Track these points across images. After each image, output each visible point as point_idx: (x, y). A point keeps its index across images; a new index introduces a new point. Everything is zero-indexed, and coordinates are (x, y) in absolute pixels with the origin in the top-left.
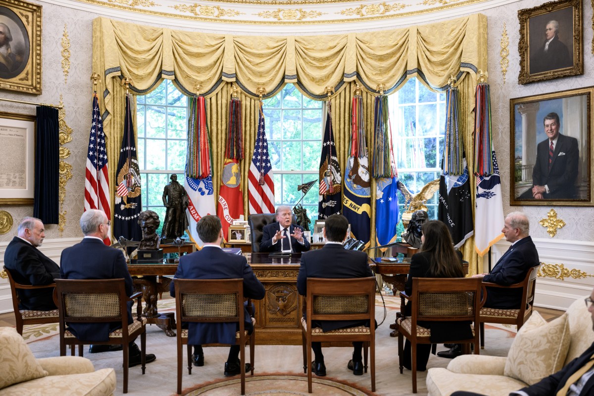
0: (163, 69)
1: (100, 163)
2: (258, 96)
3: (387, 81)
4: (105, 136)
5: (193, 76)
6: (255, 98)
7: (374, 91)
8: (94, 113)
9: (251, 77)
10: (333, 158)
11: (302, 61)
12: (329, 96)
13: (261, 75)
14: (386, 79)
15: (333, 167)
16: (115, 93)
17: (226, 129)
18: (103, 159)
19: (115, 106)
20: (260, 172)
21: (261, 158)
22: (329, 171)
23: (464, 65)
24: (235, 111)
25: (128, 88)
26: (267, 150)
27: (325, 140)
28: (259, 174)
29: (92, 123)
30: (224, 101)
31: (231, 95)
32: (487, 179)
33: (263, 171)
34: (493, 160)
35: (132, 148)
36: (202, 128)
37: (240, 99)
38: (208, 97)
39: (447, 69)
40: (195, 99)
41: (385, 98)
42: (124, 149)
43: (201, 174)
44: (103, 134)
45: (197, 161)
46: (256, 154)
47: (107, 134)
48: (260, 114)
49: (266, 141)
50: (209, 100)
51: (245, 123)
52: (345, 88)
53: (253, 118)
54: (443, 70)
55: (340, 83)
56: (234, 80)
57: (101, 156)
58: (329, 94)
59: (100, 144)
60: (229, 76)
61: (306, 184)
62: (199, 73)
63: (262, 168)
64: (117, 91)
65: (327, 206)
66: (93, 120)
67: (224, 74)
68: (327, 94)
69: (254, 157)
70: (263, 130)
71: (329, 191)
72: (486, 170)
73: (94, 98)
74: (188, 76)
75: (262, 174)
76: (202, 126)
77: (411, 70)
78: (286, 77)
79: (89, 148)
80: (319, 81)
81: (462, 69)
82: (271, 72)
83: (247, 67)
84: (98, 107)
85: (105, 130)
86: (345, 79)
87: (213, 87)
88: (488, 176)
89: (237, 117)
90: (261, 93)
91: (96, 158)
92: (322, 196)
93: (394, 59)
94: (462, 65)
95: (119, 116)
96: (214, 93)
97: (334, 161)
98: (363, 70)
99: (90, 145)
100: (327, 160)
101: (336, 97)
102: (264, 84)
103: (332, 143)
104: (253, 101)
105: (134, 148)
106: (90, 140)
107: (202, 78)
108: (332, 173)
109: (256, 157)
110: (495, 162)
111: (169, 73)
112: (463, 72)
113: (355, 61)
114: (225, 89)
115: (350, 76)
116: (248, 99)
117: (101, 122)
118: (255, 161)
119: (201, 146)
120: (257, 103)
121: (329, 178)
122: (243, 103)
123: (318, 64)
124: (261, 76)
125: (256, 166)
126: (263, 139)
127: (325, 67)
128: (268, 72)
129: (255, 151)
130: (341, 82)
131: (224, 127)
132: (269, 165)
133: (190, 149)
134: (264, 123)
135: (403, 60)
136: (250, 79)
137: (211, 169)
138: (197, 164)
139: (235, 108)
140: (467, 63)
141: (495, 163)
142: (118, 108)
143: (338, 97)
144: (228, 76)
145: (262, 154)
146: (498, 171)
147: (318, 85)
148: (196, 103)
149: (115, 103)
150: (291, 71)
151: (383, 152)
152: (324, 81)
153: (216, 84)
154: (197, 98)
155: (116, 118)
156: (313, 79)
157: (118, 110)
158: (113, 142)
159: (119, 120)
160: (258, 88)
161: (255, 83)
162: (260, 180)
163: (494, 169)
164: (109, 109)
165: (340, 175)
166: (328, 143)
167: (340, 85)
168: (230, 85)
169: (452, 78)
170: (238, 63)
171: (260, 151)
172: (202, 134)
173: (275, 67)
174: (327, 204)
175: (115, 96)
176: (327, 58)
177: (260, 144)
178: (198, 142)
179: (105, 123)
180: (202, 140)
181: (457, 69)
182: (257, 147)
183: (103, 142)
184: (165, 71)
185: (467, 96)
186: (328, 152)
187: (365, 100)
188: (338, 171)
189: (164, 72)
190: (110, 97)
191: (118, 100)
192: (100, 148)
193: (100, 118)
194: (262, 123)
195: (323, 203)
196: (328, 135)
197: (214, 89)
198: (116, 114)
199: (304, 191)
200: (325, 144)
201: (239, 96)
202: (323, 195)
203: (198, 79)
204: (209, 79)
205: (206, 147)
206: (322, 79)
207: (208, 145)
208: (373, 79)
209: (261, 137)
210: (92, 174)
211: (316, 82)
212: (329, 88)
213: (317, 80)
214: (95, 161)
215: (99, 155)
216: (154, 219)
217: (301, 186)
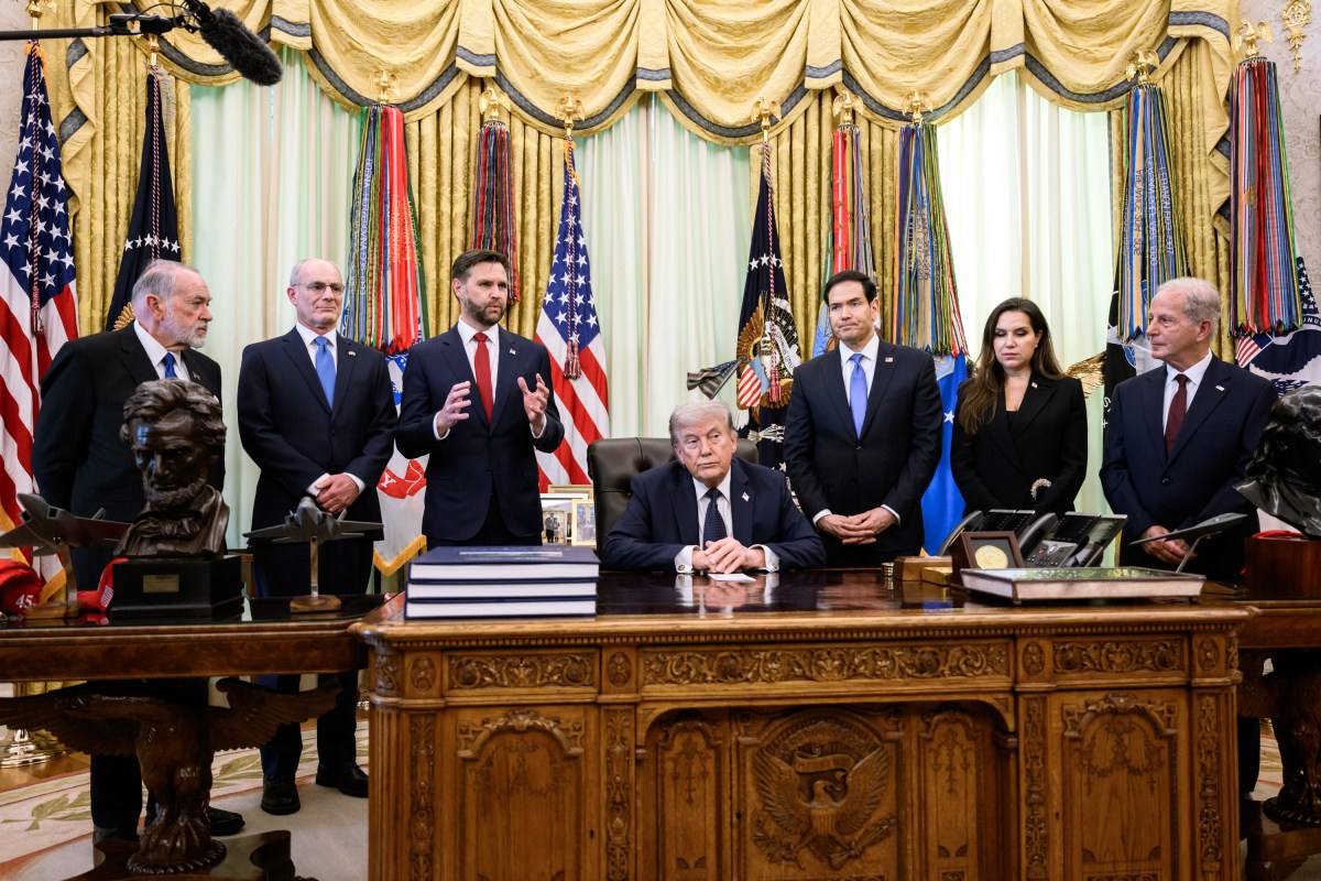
0: (276, 11)
1: (49, 280)
2: (559, 125)
3: (933, 85)
4: (69, 193)
5: (367, 48)
6: (552, 129)
7: (896, 115)
8: (27, 107)
9: (541, 69)
10: (777, 304)
11: (684, 33)
12: (766, 128)
13: (567, 64)
14: (929, 79)
15: (777, 327)
16: (112, 61)
17: (467, 215)
18: (59, 265)
19: (112, 104)
20: (566, 340)
21: (571, 299)
22: (768, 338)
23: (1182, 18)
24: (495, 160)
25: (153, 50)
26: (587, 279)
27: (756, 252)
28: (565, 347)
29: (21, 141)
30: (462, 132)
31: (482, 117)
32: (1283, 341)
33: (575, 338)
34: (1300, 283)
35: (166, 243)
36: (395, 201)
37: (506, 128)
38: (413, 116)
39: (1120, 39)
40: (375, 113)
41: (931, 132)
42: (139, 242)
43: (391, 337)
44: (60, 184)
45: (378, 300)
46: (556, 289)
47: (76, 187)
48: (566, 173)
49: (584, 251)
50: (414, 127)
51: (524, 199)
52: (806, 112)
53: (545, 187)
54: (1106, 44)
55: (791, 96)
56: (490, 72)
57: (53, 256)
58: (765, 122)
59: (48, 216)
60: (476, 60)
61: (714, 370)
62: (388, 43)
63: (572, 329)
64: (118, 57)
65: (763, 439)
66: (24, 132)
67: (464, 53)
68: (759, 123)
69: (549, 298)
70: (576, 220)
71: (768, 395)
72: (1279, 313)
73: (30, 57)
74: (352, 48)
75: (573, 347)
76: (395, 196)
77: (1005, 51)
78: (640, 73)
79: (6, 221)
80: (733, 89)
81: (1173, 31)
82: (595, 61)
83: (528, 40)
84: (43, 89)
85: (66, 172)
86: (810, 83)
87: (428, 89)
88: (1285, 334)
89: (499, 176)
90: (569, 114)
91: (30, 256)
92: (747, 412)
93: (952, 23)
94: (1173, 19)
95: (124, 136)
96: (432, 107)
97: (781, 312)
98: (860, 57)
99: (7, 212)
100: (761, 309)
101: (778, 136)
102: (576, 91)
103: (774, 260)
104: (545, 139)
105: (172, 241)
106: (10, 196)
107: (397, 56)
108: (777, 345)
109: (557, 296)
110: (1306, 288)
111: (295, 30)
112: (1177, 40)
113: (837, 33)
114: (463, 98)
115: (825, 73)
116: (532, 133)
117: (55, 143)
118: (552, 310)
119: (392, 255)
120: (558, 145)
121: (766, 360)
122: (518, 142)
123: (729, 42)
124: (568, 69)
125: (555, 322)
126: (577, 245)
127: (751, 50)
128: (588, 58)
129: (552, 280)
130: (799, 91)
131: (460, 208)
132: (592, 321)
133: (358, 262)
134: (578, 200)
135: (979, 25)
136: (538, 74)
137: (421, 327)
138: (378, 307)
139: (494, 152)
140: (1193, 13)
141: (1306, 293)
142: (124, 110)
143: (786, 135)
144: (472, 57)
145: (574, 289)
146: (1317, 315)
147: (731, 101)
148: (379, 125)
149: (112, 93)
150: (654, 58)
151: (929, 281)
152: (748, 90)
153: (437, 80)
154: (380, 110)
155: (113, 141)
156: (716, 84)
157: (124, 118)
158: (99, 216)
159: (126, 151)
160: (562, 101)
161: (553, 84)
162: (567, 364)
163: (1304, 311)
164: (87, 104)
165: (799, 353)
166: (765, 260)
167: (793, 100)
168: (477, 90)
169: (1142, 60)
170: (501, 27)
171: (566, 279)
172: (396, 219)
173: (606, 46)
174: (762, 434)
175: (112, 71)
176: (756, 27)
177: (568, 259)
178: (382, 240)
179: (69, 149)
180: (396, 236)
181: (1156, 33)
182: (558, 270)
183: (59, 208)
184: (280, 18)
185: (1187, 109)
186: (762, 286)
187: (864, 144)
188: (791, 341)
189: (278, 23)
190: (90, 66)
191: (124, 86)
192: (48, 227)
193: (51, 129)
194: (573, 201)
195: (751, 433)
196: (764, 237)
197: (430, 93)
198: (112, 130)
199: (707, 389)
200: (754, 264)
201: (505, 119)
202: (751, 409)
203: (385, 57)
204: (418, 62)
205: (408, 259)
206: (743, 84)
207: (412, 253)
208: (893, 82)
209: (570, 240)
210: (15, 310)
211: (726, 92)
212: (765, 105)
213: (729, 86)
214: (28, 269)
215: (45, 252)
216: (197, 415)
217: (697, 375)
